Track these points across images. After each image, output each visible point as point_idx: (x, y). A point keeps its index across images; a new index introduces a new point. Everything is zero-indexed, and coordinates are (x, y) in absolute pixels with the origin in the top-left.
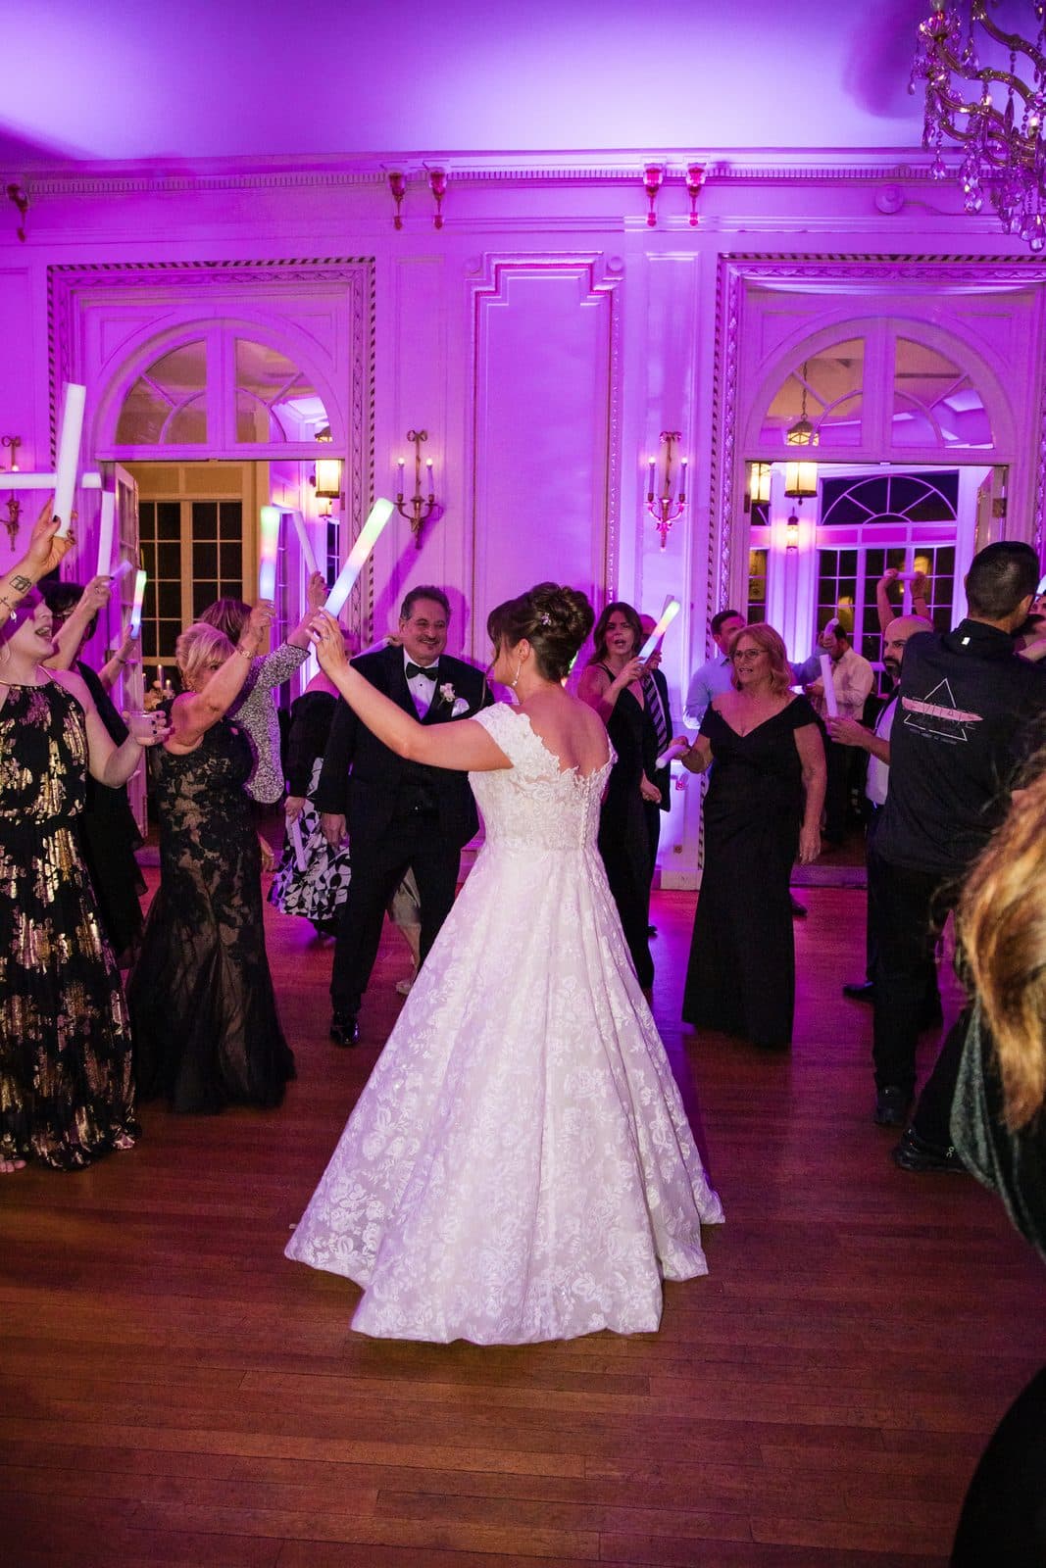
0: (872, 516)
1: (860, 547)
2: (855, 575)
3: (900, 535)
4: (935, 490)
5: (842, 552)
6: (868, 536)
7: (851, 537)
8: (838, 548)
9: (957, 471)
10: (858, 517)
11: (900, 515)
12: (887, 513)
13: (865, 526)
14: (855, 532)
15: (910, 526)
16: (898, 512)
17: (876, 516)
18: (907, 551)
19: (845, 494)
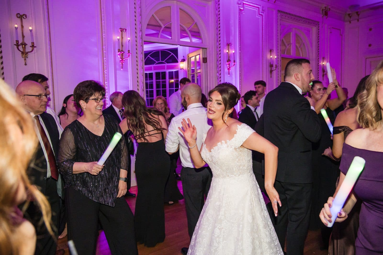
0: (156, 62)
1: (153, 72)
2: (153, 80)
3: (163, 68)
4: (172, 54)
5: (149, 73)
6: (155, 68)
7: (150, 69)
8: (148, 72)
9: (177, 48)
10: (152, 63)
11: (164, 62)
12: (160, 61)
13: (155, 65)
14: (151, 67)
15: (166, 64)
16: (163, 61)
17: (157, 62)
18: (166, 72)
19: (148, 56)
